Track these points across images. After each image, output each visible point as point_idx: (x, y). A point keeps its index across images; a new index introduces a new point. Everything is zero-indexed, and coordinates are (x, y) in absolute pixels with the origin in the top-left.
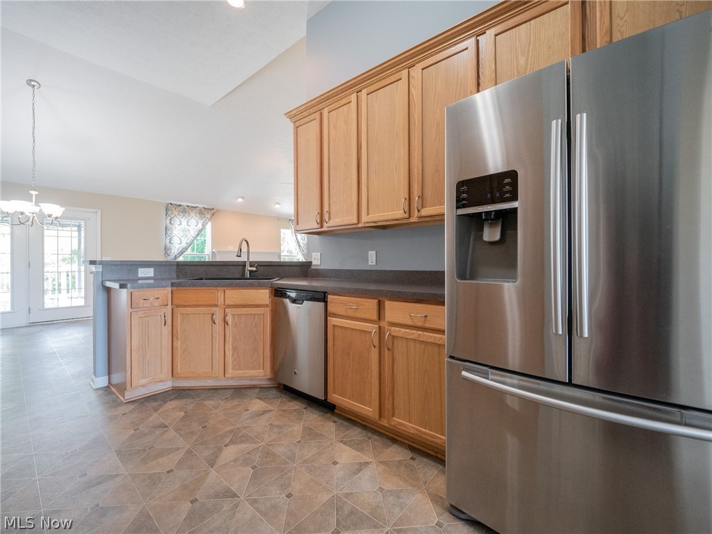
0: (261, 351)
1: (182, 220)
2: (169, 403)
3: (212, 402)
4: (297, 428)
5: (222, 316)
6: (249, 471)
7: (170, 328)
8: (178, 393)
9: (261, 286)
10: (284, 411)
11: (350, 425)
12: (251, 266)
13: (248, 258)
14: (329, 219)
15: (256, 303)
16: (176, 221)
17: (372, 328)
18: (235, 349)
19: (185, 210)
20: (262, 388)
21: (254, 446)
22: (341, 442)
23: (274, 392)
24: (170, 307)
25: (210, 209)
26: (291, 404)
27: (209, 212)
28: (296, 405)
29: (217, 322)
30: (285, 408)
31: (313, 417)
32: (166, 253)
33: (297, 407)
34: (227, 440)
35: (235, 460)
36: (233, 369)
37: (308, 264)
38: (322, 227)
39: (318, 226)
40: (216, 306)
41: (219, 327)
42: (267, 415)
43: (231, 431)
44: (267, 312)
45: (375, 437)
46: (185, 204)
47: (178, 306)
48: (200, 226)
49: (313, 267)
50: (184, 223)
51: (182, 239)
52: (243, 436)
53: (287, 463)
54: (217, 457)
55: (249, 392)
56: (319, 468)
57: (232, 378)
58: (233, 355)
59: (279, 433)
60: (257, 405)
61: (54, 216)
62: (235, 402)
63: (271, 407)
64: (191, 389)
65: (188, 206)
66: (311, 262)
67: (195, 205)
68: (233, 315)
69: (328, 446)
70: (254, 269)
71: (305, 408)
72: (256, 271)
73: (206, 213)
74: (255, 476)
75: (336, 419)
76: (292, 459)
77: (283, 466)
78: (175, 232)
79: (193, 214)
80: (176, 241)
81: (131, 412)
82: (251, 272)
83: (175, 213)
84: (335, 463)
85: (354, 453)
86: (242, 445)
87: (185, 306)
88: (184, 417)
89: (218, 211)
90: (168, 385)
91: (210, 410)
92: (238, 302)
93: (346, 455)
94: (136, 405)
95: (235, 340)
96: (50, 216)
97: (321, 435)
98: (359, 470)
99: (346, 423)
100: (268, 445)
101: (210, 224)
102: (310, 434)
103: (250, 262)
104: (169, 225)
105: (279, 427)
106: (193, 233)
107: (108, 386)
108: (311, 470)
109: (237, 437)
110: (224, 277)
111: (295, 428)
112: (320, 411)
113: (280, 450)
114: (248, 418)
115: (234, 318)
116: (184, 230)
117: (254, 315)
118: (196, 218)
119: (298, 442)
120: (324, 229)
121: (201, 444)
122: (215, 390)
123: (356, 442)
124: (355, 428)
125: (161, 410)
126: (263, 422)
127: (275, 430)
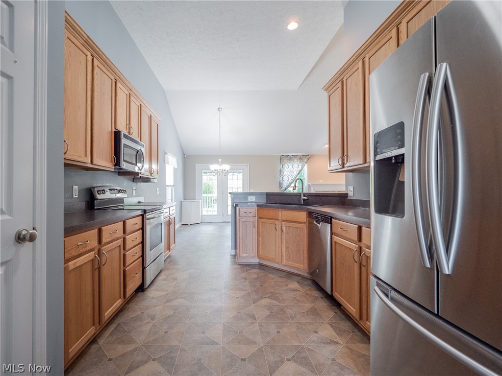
0: (302, 252)
1: (289, 165)
2: (254, 270)
3: (272, 276)
4: (308, 306)
5: (280, 227)
6: (268, 312)
7: (257, 229)
8: (261, 266)
9: (301, 210)
10: (307, 294)
11: (346, 319)
12: (304, 196)
13: (302, 191)
14: (347, 161)
15: (300, 221)
16: (286, 166)
17: (354, 246)
18: (287, 248)
19: (290, 158)
20: (303, 277)
21: (278, 303)
22: (330, 324)
23: (310, 282)
24: (256, 218)
25: (305, 156)
26: (315, 292)
27: (306, 158)
28: (317, 294)
29: (278, 229)
30: (309, 293)
31: (322, 304)
32: (280, 186)
33: (317, 295)
34: (267, 296)
35: (265, 306)
36: (286, 260)
37: (346, 195)
38: (343, 167)
39: (340, 167)
40: (278, 220)
41: (278, 232)
42: (296, 293)
43: (272, 292)
44: (305, 227)
45: (359, 334)
46: (290, 154)
47: (260, 218)
48: (300, 167)
49: (349, 198)
50: (290, 167)
51: (289, 177)
52: (276, 297)
53: (289, 319)
54: (258, 301)
55: (295, 277)
56: (304, 330)
57: (286, 266)
58: (286, 251)
59: (296, 304)
60: (294, 285)
61: (227, 170)
62: (283, 280)
63: (301, 289)
64: (267, 266)
65: (292, 155)
66: (348, 194)
67: (297, 154)
68: (286, 226)
69: (319, 323)
70: (306, 198)
71: (322, 298)
72: (307, 199)
73: (304, 158)
74: (269, 316)
75: (338, 311)
76: (293, 318)
77: (285, 319)
78: (285, 173)
79: (295, 161)
80: (285, 178)
81: (238, 268)
82: (304, 200)
83: (285, 161)
84: (316, 332)
85: (334, 333)
86: (272, 301)
87: (263, 218)
88: (256, 278)
89: (312, 156)
90: (256, 261)
91: (270, 279)
92: (289, 219)
93: (327, 332)
94: (241, 266)
95: (287, 242)
96: (225, 170)
97: (321, 316)
98: (328, 343)
99: (343, 317)
100: (285, 307)
101: (306, 166)
102: (314, 312)
103: (304, 193)
104: (282, 169)
105: (298, 301)
106: (295, 173)
107: (235, 255)
108: (299, 328)
109: (273, 296)
110: (289, 202)
111: (307, 305)
112: (330, 303)
113: (289, 312)
114: (284, 290)
115: (286, 228)
116: (290, 172)
117: (298, 228)
118: (298, 163)
119: (303, 313)
120: (346, 169)
121: (255, 292)
122: (278, 270)
123: (341, 329)
124: (348, 322)
125: (249, 272)
126: (291, 295)
127: (295, 301)
